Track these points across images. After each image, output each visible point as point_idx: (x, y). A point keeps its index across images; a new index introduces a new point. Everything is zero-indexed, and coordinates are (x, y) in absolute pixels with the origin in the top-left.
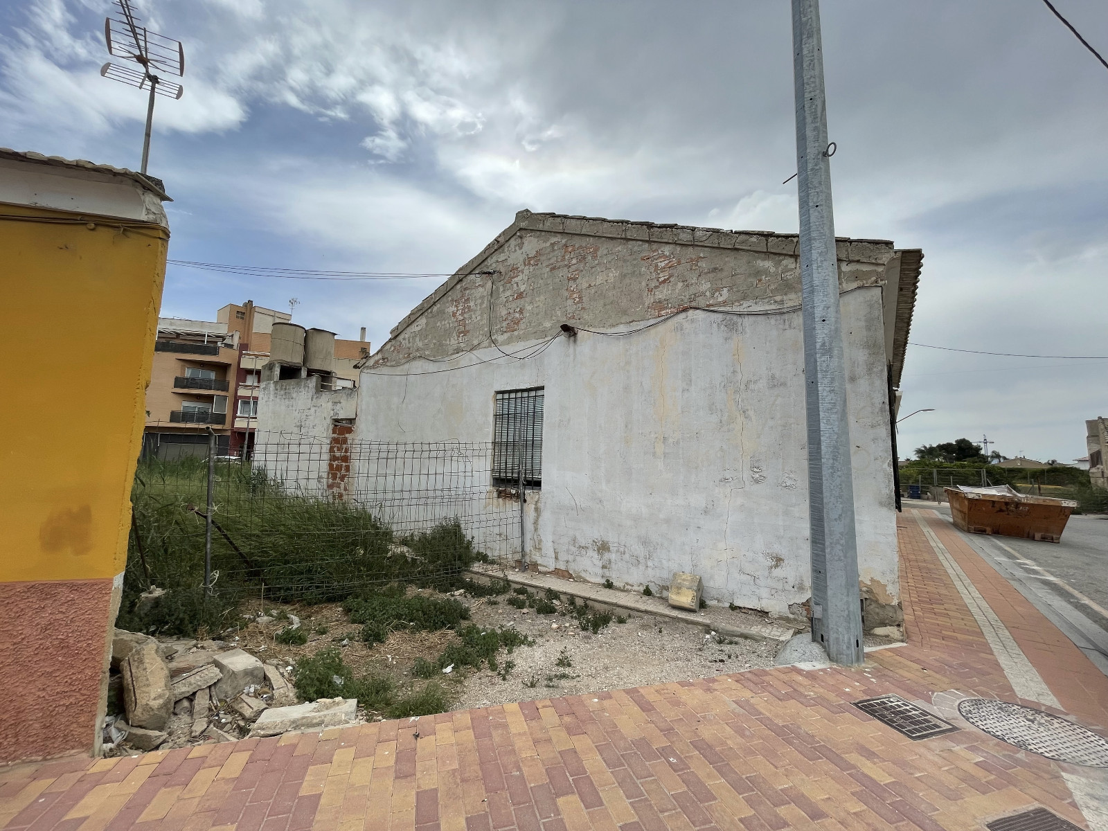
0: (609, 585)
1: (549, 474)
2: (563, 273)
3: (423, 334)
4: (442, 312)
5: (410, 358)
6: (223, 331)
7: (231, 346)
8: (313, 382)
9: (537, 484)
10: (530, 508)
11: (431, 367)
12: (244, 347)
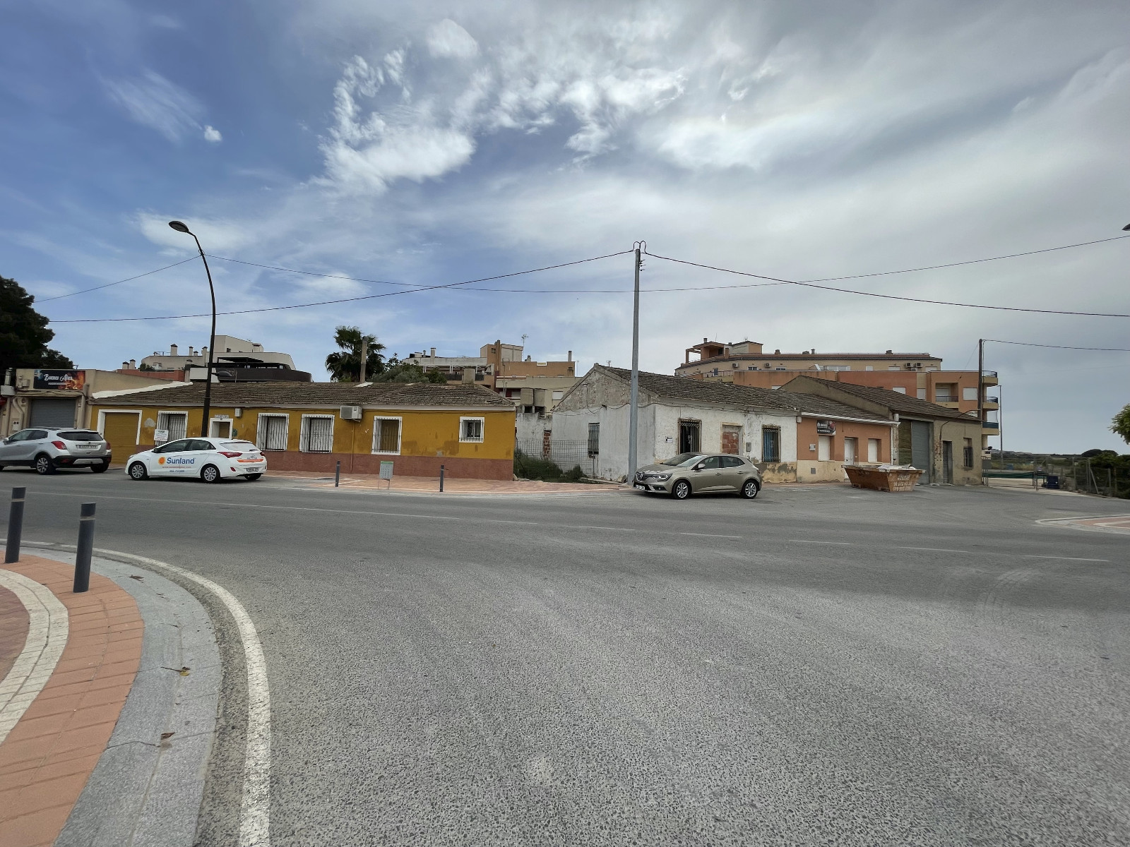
0: (611, 480)
1: (601, 450)
2: (604, 387)
3: (571, 401)
4: (575, 394)
5: (567, 409)
6: (484, 364)
7: (489, 374)
8: (537, 414)
9: (597, 453)
10: (596, 460)
11: (573, 413)
12: (497, 373)
